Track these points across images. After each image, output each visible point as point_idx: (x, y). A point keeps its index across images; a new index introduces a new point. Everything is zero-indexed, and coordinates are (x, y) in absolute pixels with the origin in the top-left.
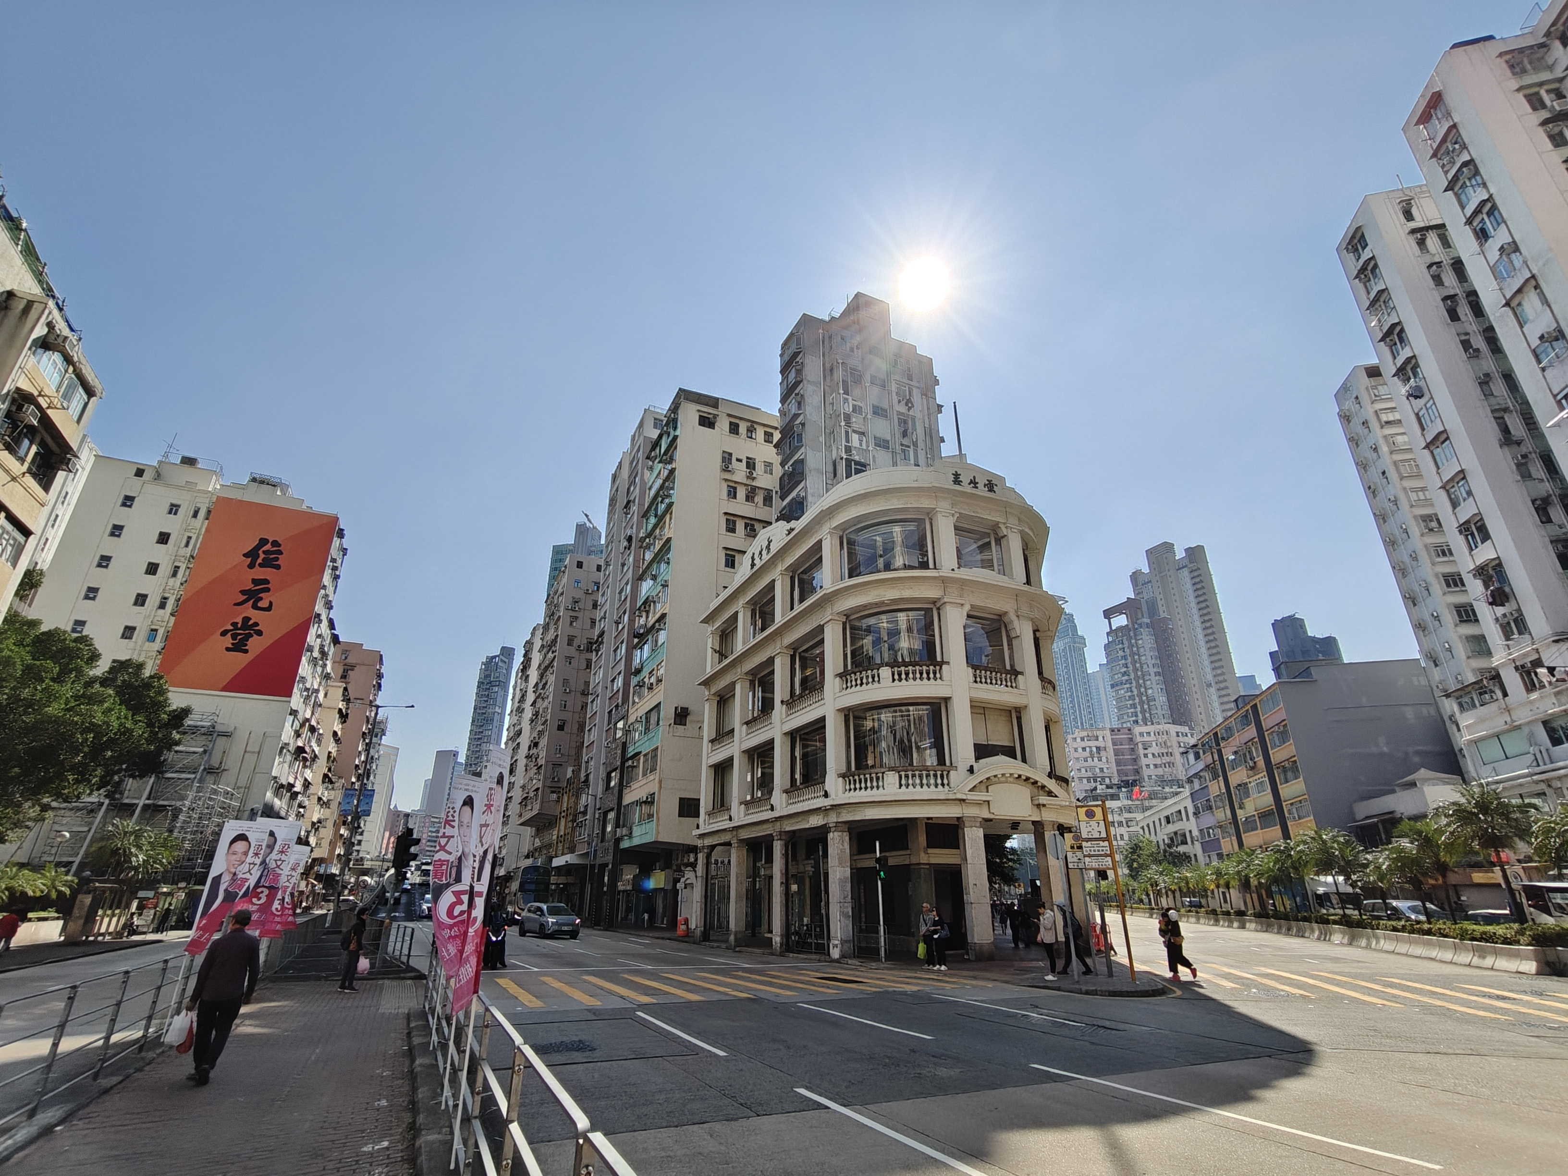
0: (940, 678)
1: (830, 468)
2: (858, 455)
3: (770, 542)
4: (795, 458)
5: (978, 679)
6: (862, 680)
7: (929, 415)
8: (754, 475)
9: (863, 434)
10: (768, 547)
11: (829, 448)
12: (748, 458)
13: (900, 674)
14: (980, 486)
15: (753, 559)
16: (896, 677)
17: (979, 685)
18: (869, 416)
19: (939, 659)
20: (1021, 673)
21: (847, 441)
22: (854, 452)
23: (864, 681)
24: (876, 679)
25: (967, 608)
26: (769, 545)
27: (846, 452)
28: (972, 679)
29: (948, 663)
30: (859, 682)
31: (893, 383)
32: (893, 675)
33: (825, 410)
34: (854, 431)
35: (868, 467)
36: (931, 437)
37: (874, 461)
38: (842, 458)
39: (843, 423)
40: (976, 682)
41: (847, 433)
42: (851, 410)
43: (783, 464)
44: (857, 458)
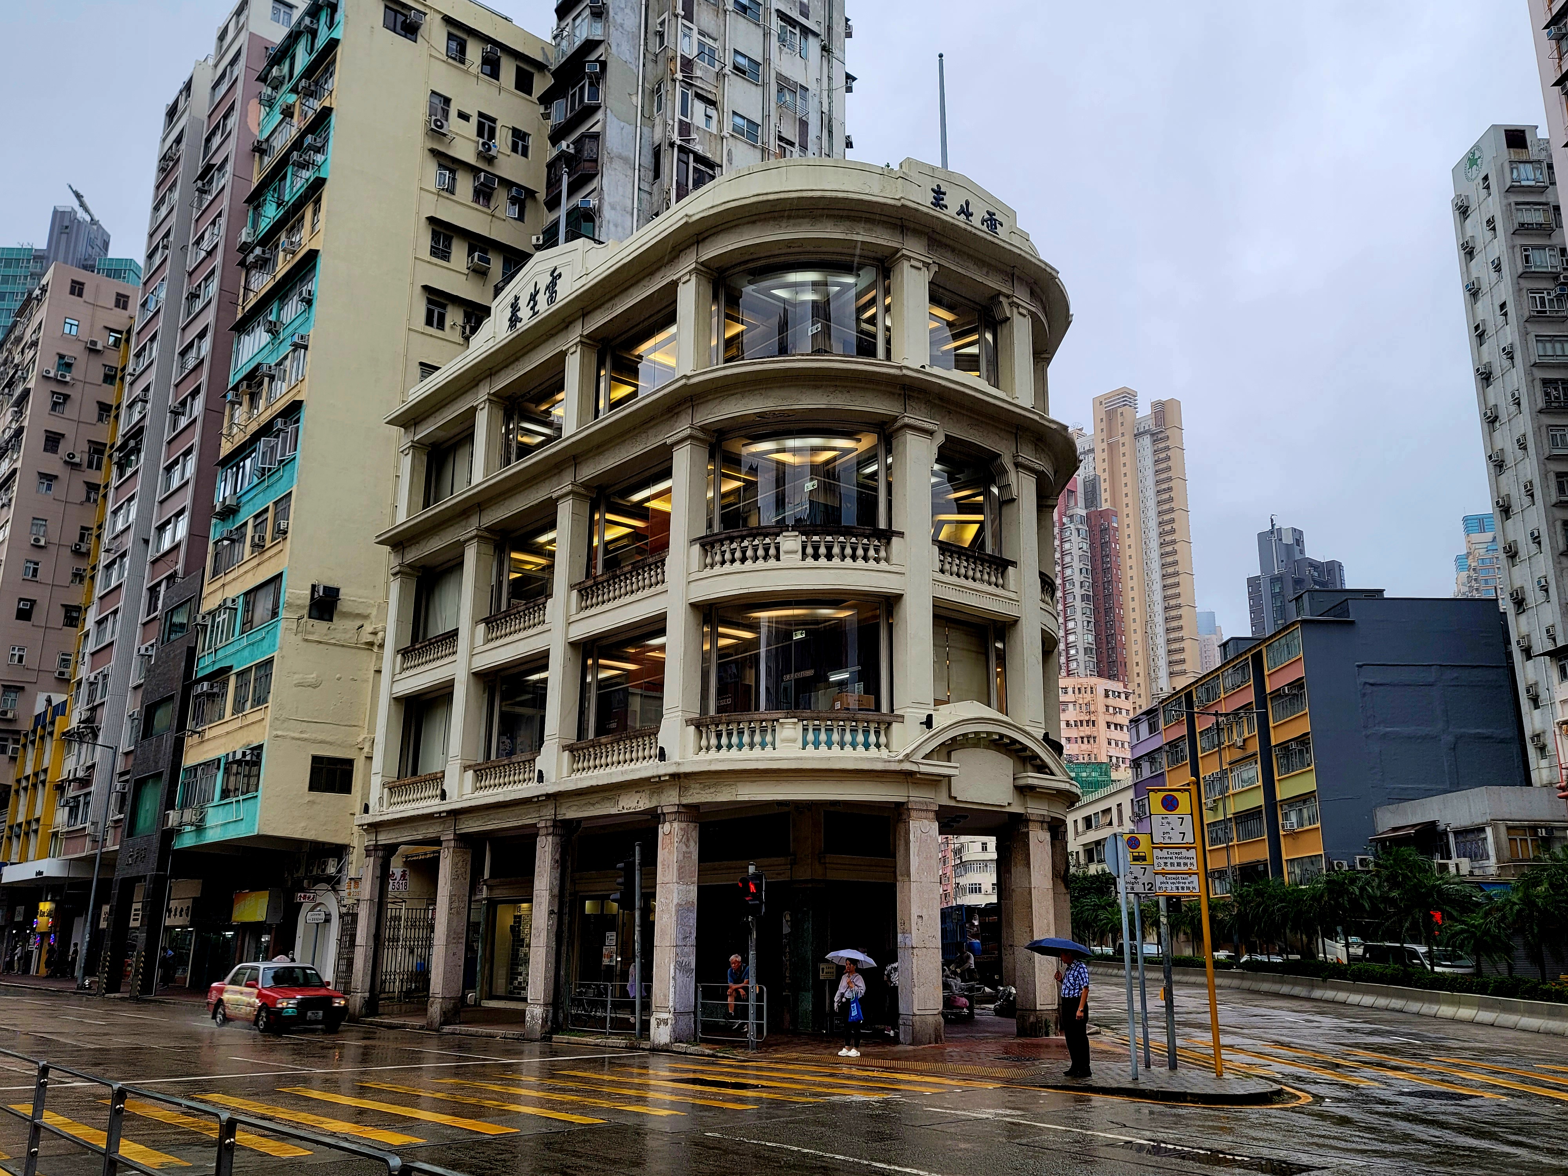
0: (887, 560)
1: (648, 160)
2: (700, 143)
3: (555, 277)
4: (583, 129)
5: (947, 567)
6: (733, 554)
7: (830, 90)
8: (493, 152)
9: (712, 103)
10: (551, 288)
11: (648, 119)
12: (481, 115)
13: (816, 549)
14: (976, 221)
15: (515, 307)
16: (810, 550)
17: (946, 578)
18: (726, 70)
19: (882, 525)
20: (1014, 564)
21: (684, 112)
22: (694, 136)
23: (749, 553)
24: (772, 551)
25: (940, 439)
26: (553, 284)
27: (680, 134)
28: (938, 565)
29: (901, 534)
30: (738, 555)
31: (774, 16)
32: (804, 548)
33: (646, 44)
34: (698, 96)
35: (717, 170)
36: (830, 132)
37: (730, 161)
38: (672, 145)
39: (679, 76)
40: (942, 571)
41: (684, 96)
42: (695, 53)
43: (556, 137)
44: (699, 148)
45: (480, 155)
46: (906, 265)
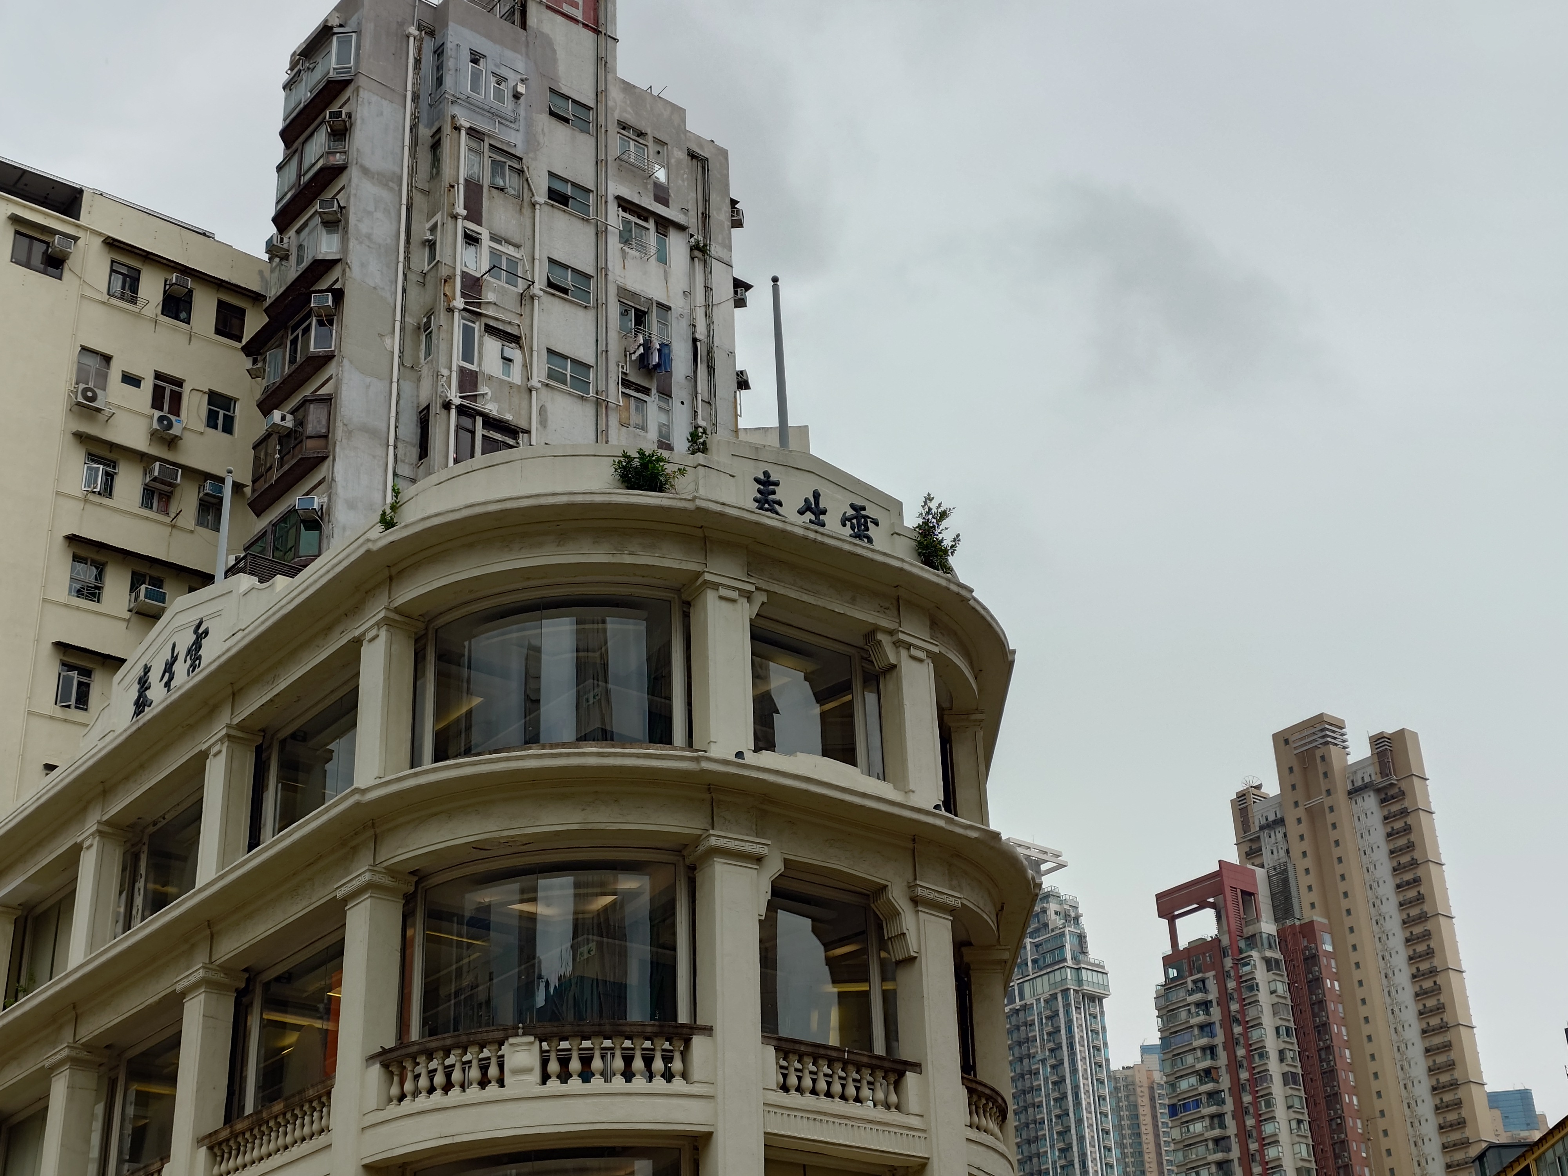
0: (684, 1075)
1: (410, 430)
2: (495, 399)
3: (201, 634)
4: (307, 391)
5: (793, 1080)
6: (448, 1075)
7: (708, 307)
8: (176, 430)
9: (515, 339)
10: (194, 651)
11: (410, 368)
12: (158, 376)
13: (564, 1062)
14: (832, 522)
15: (144, 684)
16: (554, 1066)
17: (793, 1099)
18: (536, 290)
19: (683, 1017)
20: (916, 1067)
21: (467, 355)
22: (483, 389)
23: (456, 1076)
24: (493, 1071)
25: (775, 867)
26: (197, 645)
27: (461, 389)
28: (774, 1078)
29: (708, 1030)
30: (439, 1079)
31: (613, 207)
32: (545, 1062)
33: (407, 259)
34: (490, 330)
35: (522, 438)
36: (711, 370)
37: (543, 423)
38: (447, 406)
39: (459, 303)
40: (785, 1088)
41: (468, 334)
42: (485, 267)
43: (266, 406)
44: (492, 408)
45: (154, 436)
46: (711, 597)
